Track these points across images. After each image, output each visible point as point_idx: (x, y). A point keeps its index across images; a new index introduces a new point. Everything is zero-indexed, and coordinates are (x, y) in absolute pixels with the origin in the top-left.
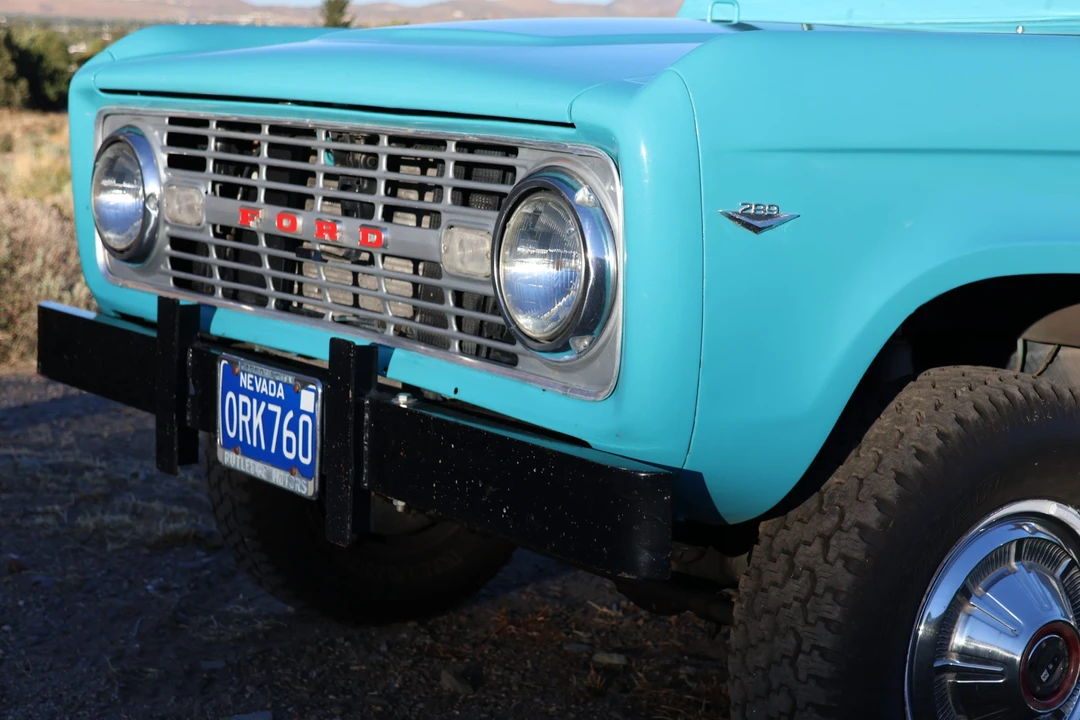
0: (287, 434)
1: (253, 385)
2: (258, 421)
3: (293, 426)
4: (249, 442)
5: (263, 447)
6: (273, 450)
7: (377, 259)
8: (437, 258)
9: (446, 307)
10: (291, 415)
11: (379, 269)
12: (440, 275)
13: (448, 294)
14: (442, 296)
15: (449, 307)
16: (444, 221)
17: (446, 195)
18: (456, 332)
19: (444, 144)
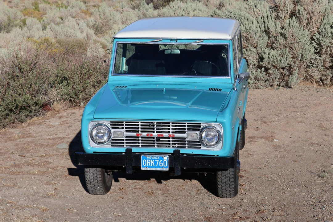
0: (160, 163)
1: (151, 158)
2: (152, 162)
3: (162, 162)
4: (150, 165)
5: (154, 166)
6: (157, 166)
7: (171, 138)
8: (185, 137)
9: (186, 143)
10: (161, 161)
11: (171, 139)
12: (185, 139)
13: (187, 141)
14: (185, 141)
15: (187, 143)
16: (186, 132)
17: (186, 129)
18: (187, 146)
19: (185, 123)
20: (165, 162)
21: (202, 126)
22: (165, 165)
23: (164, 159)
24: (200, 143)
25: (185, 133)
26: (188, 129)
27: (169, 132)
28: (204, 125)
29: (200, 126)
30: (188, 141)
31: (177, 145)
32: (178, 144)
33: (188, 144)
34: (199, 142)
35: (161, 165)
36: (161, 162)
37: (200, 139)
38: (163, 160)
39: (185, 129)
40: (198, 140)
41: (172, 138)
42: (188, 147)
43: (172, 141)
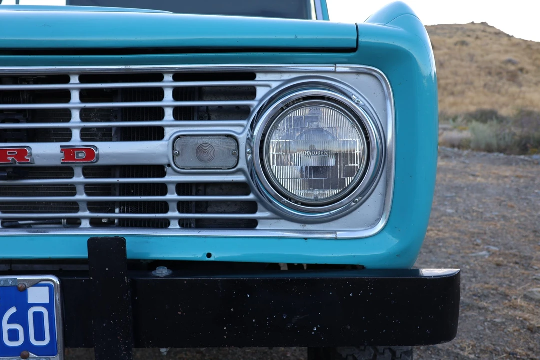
0: (8, 327)
7: (78, 171)
8: (164, 161)
9: (168, 197)
10: (13, 310)
11: (79, 179)
12: (163, 175)
13: (172, 188)
14: (162, 189)
15: (172, 196)
16: (169, 133)
17: (169, 114)
18: (177, 214)
19: (158, 76)
20: (38, 317)
21: (261, 93)
22: (40, 336)
23: (30, 301)
24: (251, 197)
25: (157, 134)
26: (181, 114)
27: (65, 135)
28: (274, 85)
29: (251, 93)
30: (182, 188)
31: (117, 214)
32: (126, 207)
33: (183, 207)
34: (243, 188)
35: (14, 335)
36: (11, 321)
37: (253, 173)
38: (24, 306)
39: (159, 113)
40: (241, 178)
41: (88, 172)
42: (185, 224)
43: (90, 189)
